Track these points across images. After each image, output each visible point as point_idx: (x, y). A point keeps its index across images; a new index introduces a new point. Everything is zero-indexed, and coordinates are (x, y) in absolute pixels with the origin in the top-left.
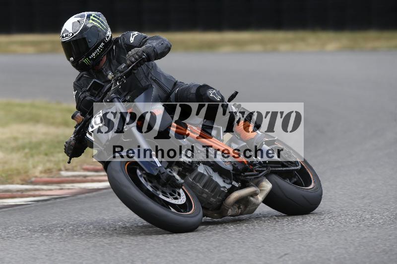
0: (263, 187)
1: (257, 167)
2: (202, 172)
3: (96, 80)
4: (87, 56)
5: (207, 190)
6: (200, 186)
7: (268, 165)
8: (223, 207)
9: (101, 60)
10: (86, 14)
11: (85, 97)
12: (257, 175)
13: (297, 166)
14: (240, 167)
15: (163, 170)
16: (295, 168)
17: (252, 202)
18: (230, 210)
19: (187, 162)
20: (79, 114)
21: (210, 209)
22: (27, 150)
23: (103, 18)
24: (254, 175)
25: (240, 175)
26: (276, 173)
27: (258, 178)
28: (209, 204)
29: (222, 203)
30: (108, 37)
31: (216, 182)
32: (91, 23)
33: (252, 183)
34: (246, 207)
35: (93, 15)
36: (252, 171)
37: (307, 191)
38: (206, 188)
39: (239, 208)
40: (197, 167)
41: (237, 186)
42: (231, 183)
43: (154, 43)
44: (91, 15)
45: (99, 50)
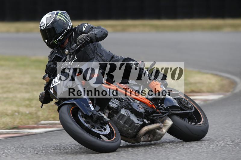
0: (167, 123)
1: (162, 110)
2: (124, 114)
3: (57, 55)
4: (56, 39)
5: (126, 125)
6: (122, 122)
7: (170, 109)
8: (137, 136)
9: (65, 41)
10: (56, 12)
11: (50, 65)
12: (162, 115)
13: (192, 110)
14: (150, 110)
15: (95, 112)
16: (190, 111)
17: (158, 133)
18: (142, 138)
19: (115, 107)
20: (47, 76)
21: (129, 137)
23: (67, 15)
24: (160, 116)
25: (150, 115)
26: (177, 115)
27: (162, 117)
28: (129, 134)
29: (137, 134)
30: (69, 27)
31: (132, 120)
32: (59, 18)
33: (159, 121)
34: (154, 136)
35: (60, 13)
36: (158, 113)
38: (126, 124)
39: (149, 137)
40: (120, 110)
41: (147, 123)
42: (143, 121)
43: (96, 31)
44: (58, 13)
45: (64, 35)
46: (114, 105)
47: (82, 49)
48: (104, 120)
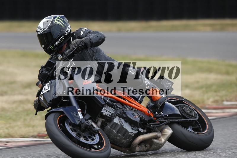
0: (166, 132)
1: (160, 119)
2: (116, 122)
4: (53, 44)
5: (119, 134)
6: (115, 131)
7: (168, 117)
8: (131, 146)
9: (63, 46)
10: (53, 16)
11: (43, 71)
12: (159, 124)
13: (196, 118)
14: (146, 119)
16: (194, 119)
17: (155, 142)
18: (137, 148)
19: (108, 116)
21: (123, 147)
22: (204, 89)
24: (157, 124)
25: (146, 124)
26: (178, 123)
27: (160, 126)
28: (122, 143)
29: (131, 144)
30: (67, 32)
31: (126, 129)
34: (151, 146)
35: (57, 17)
36: (155, 121)
37: (200, 135)
38: (119, 133)
39: (145, 146)
40: (114, 118)
41: (143, 132)
42: (138, 130)
43: (91, 36)
44: (56, 17)
45: (61, 40)
46: (107, 113)
47: (76, 55)
48: (94, 129)
